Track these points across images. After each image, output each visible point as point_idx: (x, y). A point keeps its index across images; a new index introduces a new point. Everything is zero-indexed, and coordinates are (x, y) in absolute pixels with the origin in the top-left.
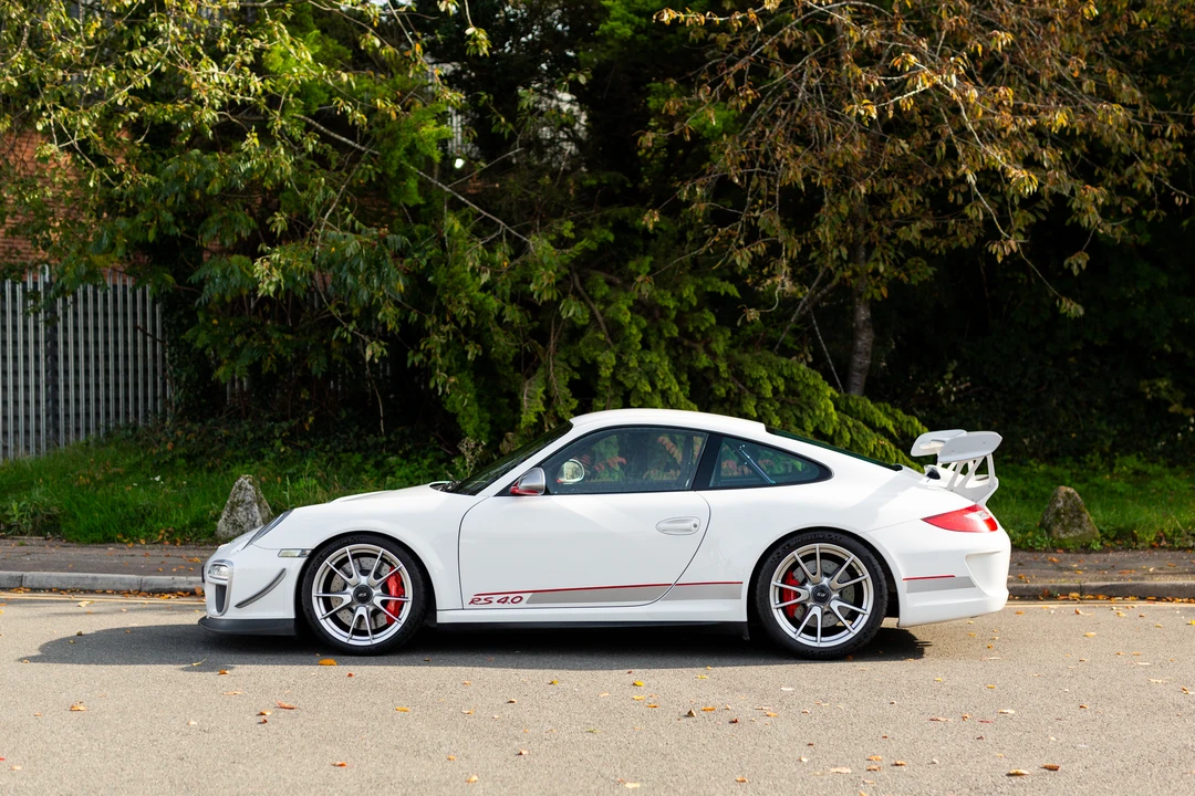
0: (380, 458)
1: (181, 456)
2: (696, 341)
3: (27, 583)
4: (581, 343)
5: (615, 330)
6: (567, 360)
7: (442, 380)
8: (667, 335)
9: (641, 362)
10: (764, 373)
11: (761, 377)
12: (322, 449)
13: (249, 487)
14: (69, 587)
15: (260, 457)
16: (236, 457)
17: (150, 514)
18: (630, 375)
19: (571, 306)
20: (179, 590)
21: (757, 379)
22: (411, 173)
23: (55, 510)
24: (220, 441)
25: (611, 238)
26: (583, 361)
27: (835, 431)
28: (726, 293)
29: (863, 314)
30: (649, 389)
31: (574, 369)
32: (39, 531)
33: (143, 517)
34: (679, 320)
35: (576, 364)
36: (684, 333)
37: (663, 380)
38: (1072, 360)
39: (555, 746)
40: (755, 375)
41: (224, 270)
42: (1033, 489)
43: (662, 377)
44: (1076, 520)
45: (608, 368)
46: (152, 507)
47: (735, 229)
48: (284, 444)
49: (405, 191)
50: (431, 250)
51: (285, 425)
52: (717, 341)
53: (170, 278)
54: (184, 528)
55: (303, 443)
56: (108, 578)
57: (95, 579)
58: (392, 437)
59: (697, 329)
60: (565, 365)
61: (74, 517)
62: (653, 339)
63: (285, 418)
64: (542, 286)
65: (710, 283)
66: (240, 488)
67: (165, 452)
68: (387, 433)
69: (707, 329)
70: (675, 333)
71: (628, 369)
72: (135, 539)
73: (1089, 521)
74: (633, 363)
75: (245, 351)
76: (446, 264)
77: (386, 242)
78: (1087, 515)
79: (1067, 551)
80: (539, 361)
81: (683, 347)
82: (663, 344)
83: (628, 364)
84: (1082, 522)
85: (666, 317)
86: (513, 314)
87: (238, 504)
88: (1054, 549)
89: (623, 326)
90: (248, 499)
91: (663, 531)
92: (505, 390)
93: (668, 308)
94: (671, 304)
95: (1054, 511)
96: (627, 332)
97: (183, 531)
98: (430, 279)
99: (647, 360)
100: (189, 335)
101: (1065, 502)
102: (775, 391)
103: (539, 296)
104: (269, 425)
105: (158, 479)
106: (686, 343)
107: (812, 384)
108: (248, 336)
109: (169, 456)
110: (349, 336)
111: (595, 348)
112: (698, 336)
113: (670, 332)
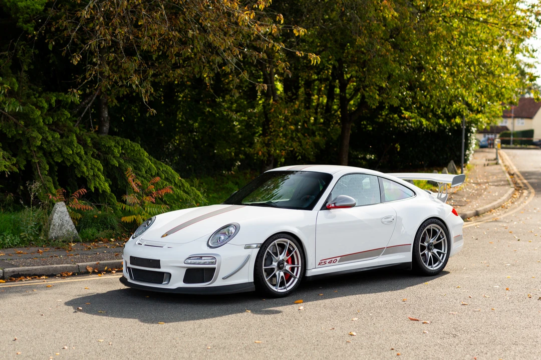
8: (47, 123)
9: (52, 137)
10: (113, 144)
27: (155, 173)
30: (71, 152)
37: (76, 147)
71: (49, 142)
74: (50, 138)
83: (47, 138)
93: (44, 108)
99: (56, 137)
111: (16, 128)
112: (61, 123)
113: (49, 122)
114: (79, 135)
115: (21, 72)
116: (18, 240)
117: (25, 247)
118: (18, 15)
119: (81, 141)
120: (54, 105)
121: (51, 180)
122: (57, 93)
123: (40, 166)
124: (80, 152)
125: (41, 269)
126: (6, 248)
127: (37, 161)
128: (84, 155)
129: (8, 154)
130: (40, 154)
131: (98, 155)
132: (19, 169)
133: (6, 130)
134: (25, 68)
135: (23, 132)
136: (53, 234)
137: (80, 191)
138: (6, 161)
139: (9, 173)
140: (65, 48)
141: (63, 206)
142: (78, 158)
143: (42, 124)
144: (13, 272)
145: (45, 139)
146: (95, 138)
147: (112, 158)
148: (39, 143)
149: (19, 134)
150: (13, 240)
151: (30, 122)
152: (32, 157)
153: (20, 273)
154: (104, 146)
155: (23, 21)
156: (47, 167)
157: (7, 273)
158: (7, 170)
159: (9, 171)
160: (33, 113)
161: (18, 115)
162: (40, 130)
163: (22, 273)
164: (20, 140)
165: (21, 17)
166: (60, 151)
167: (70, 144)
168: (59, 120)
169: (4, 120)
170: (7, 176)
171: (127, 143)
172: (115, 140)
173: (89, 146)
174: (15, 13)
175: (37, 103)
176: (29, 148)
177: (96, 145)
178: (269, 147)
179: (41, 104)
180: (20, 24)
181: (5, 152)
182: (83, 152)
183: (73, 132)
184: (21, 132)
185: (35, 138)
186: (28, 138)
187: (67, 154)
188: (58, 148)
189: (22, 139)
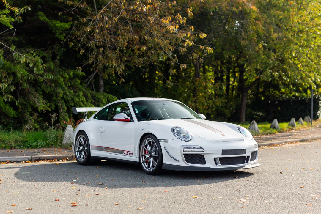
10: (102, 97)
11: (101, 98)
21: (100, 98)
28: (81, 74)
29: (102, 82)
30: (78, 100)
37: (81, 98)
43: (81, 97)
65: (76, 71)
69: (77, 84)
71: (67, 95)
74: (68, 93)
96: (61, 84)
111: (50, 88)
112: (75, 86)
113: (68, 85)
114: (85, 92)
115: (56, 60)
116: (45, 144)
117: (49, 148)
118: (56, 31)
119: (85, 95)
120: (72, 76)
121: (68, 115)
122: (74, 70)
123: (62, 108)
124: (83, 100)
125: (52, 157)
126: (38, 148)
127: (60, 105)
128: (85, 101)
129: (45, 101)
130: (63, 101)
131: (94, 103)
132: (52, 109)
133: (45, 89)
134: (58, 58)
135: (54, 90)
136: (64, 142)
137: (81, 120)
138: (44, 104)
139: (45, 111)
140: (78, 46)
141: (71, 127)
142: (82, 103)
143: (64, 86)
144: (37, 157)
145: (65, 93)
146: (93, 94)
147: (101, 104)
148: (62, 95)
149: (52, 91)
150: (43, 144)
151: (58, 85)
152: (58, 103)
153: (40, 158)
154: (98, 97)
155: (59, 34)
156: (66, 108)
157: (33, 158)
158: (44, 109)
159: (46, 110)
160: (59, 80)
161: (52, 81)
162: (63, 89)
163: (41, 158)
164: (52, 95)
165: (58, 32)
166: (73, 99)
167: (78, 96)
168: (74, 84)
169: (45, 84)
170: (44, 112)
171: (110, 96)
172: (104, 95)
173: (89, 98)
174: (55, 30)
175: (63, 75)
176: (57, 98)
177: (93, 97)
178: (196, 104)
179: (64, 75)
180: (57, 36)
181: (44, 100)
182: (85, 100)
183: (81, 91)
184: (53, 90)
185: (60, 93)
186: (56, 93)
187: (76, 101)
188: (72, 98)
189: (53, 93)
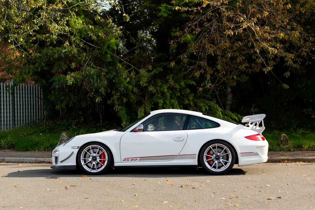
0: (100, 129)
1: (47, 129)
2: (185, 97)
3: (5, 161)
4: (154, 98)
5: (163, 94)
6: (150, 102)
7: (117, 107)
8: (177, 95)
9: (170, 102)
12: (85, 127)
13: (65, 136)
14: (17, 161)
15: (69, 129)
16: (62, 130)
17: (39, 143)
18: (167, 106)
19: (151, 88)
20: (46, 162)
22: (108, 53)
23: (13, 142)
24: (58, 125)
25: (162, 70)
26: (154, 103)
28: (193, 84)
29: (229, 90)
31: (152, 105)
32: (9, 148)
33: (37, 144)
34: (180, 91)
35: (153, 103)
36: (181, 95)
38: (285, 104)
39: (145, 194)
40: (200, 105)
41: (59, 79)
42: (275, 136)
44: (286, 143)
45: (161, 104)
46: (39, 141)
47: (195, 66)
48: (75, 126)
49: (107, 58)
50: (114, 73)
51: (75, 121)
52: (190, 97)
53: (44, 82)
54: (48, 147)
55: (80, 126)
56: (27, 159)
57: (24, 159)
58: (104, 124)
59: (185, 93)
60: (150, 104)
61: (19, 144)
62: (173, 96)
63: (75, 119)
64: (143, 82)
65: (188, 81)
66: (63, 136)
67: (43, 128)
68: (102, 123)
69: (187, 94)
70: (179, 94)
72: (35, 150)
73: (290, 143)
75: (64, 101)
76: (118, 77)
77: (102, 70)
78: (289, 142)
79: (284, 151)
80: (143, 103)
81: (181, 98)
82: (176, 98)
83: (166, 103)
84: (288, 143)
85: (176, 90)
86: (136, 90)
87: (62, 140)
88: (281, 151)
89: (165, 93)
90: (65, 139)
91: (175, 141)
92: (134, 111)
93: (177, 88)
94: (178, 87)
95: (280, 140)
96: (166, 94)
97: (47, 148)
98: (114, 81)
99: (172, 102)
100: (49, 97)
101: (284, 138)
102: (206, 109)
103: (143, 85)
104: (71, 121)
105: (41, 134)
106: (182, 97)
107: (215, 107)
108: (65, 97)
109: (44, 129)
110: (92, 96)
